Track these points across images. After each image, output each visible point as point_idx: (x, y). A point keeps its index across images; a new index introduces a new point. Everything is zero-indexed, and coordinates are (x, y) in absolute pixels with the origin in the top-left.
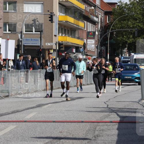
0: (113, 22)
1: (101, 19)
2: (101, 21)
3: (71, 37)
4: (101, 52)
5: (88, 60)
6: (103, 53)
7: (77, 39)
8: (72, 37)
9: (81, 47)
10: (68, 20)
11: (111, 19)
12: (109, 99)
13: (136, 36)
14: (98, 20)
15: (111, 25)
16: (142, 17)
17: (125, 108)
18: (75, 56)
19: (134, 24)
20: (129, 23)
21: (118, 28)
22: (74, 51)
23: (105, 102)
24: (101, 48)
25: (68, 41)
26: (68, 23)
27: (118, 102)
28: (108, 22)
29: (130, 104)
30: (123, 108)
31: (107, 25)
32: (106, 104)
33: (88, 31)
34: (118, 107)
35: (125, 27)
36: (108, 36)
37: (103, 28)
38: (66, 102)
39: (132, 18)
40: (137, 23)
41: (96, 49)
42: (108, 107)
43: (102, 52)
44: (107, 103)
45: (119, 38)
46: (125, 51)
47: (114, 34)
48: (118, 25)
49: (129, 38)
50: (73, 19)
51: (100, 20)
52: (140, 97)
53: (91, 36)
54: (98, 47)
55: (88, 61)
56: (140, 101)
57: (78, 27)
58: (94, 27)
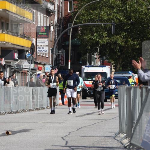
0: (78, 11)
1: (59, 7)
2: (59, 11)
3: (12, 35)
4: (58, 59)
5: (37, 70)
6: (62, 60)
7: (21, 38)
8: (14, 34)
9: (27, 51)
10: (7, 9)
11: (75, 7)
12: (69, 133)
13: (112, 33)
14: (55, 9)
15: (75, 17)
16: (122, 3)
17: (93, 146)
18: (17, 65)
19: (110, 14)
20: (103, 13)
21: (85, 21)
22: (16, 56)
23: (62, 138)
24: (59, 53)
25: (6, 40)
26: (7, 12)
27: (83, 136)
28: (69, 11)
29: (101, 141)
30: (90, 146)
31: (68, 17)
32: (64, 140)
33: (38, 26)
34: (83, 145)
35: (95, 19)
36: (70, 34)
37: (62, 20)
38: (2, 137)
39: (107, 5)
40: (114, 13)
41: (51, 54)
42: (68, 145)
43: (60, 58)
44: (66, 139)
45: (86, 37)
46: (95, 56)
47: (79, 30)
48: (84, 16)
49: (101, 37)
50: (15, 6)
51: (56, 8)
52: (117, 130)
53: (44, 34)
54: (54, 51)
55: (38, 72)
56: (117, 135)
57: (22, 18)
58: (48, 20)
